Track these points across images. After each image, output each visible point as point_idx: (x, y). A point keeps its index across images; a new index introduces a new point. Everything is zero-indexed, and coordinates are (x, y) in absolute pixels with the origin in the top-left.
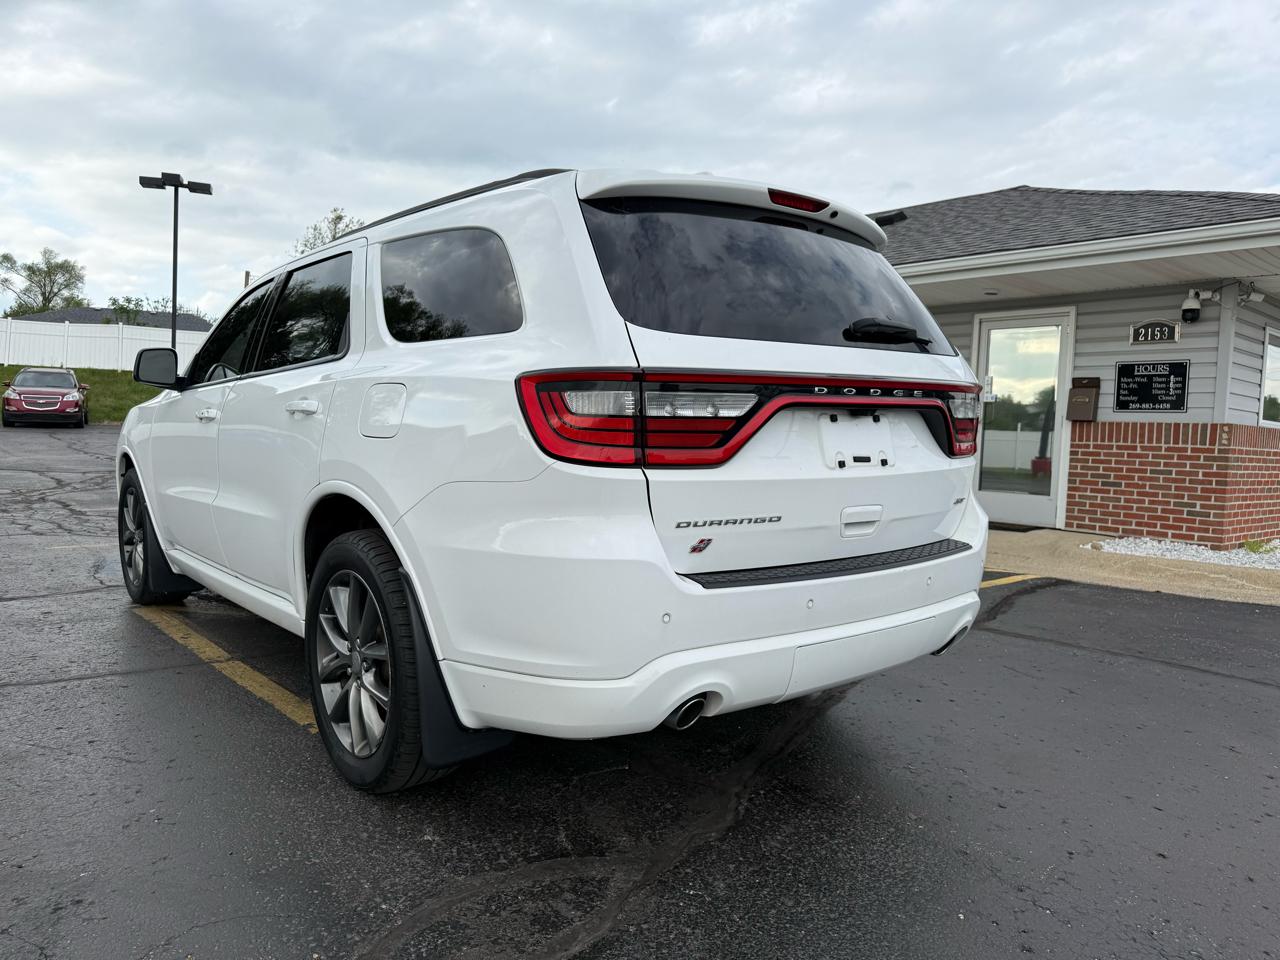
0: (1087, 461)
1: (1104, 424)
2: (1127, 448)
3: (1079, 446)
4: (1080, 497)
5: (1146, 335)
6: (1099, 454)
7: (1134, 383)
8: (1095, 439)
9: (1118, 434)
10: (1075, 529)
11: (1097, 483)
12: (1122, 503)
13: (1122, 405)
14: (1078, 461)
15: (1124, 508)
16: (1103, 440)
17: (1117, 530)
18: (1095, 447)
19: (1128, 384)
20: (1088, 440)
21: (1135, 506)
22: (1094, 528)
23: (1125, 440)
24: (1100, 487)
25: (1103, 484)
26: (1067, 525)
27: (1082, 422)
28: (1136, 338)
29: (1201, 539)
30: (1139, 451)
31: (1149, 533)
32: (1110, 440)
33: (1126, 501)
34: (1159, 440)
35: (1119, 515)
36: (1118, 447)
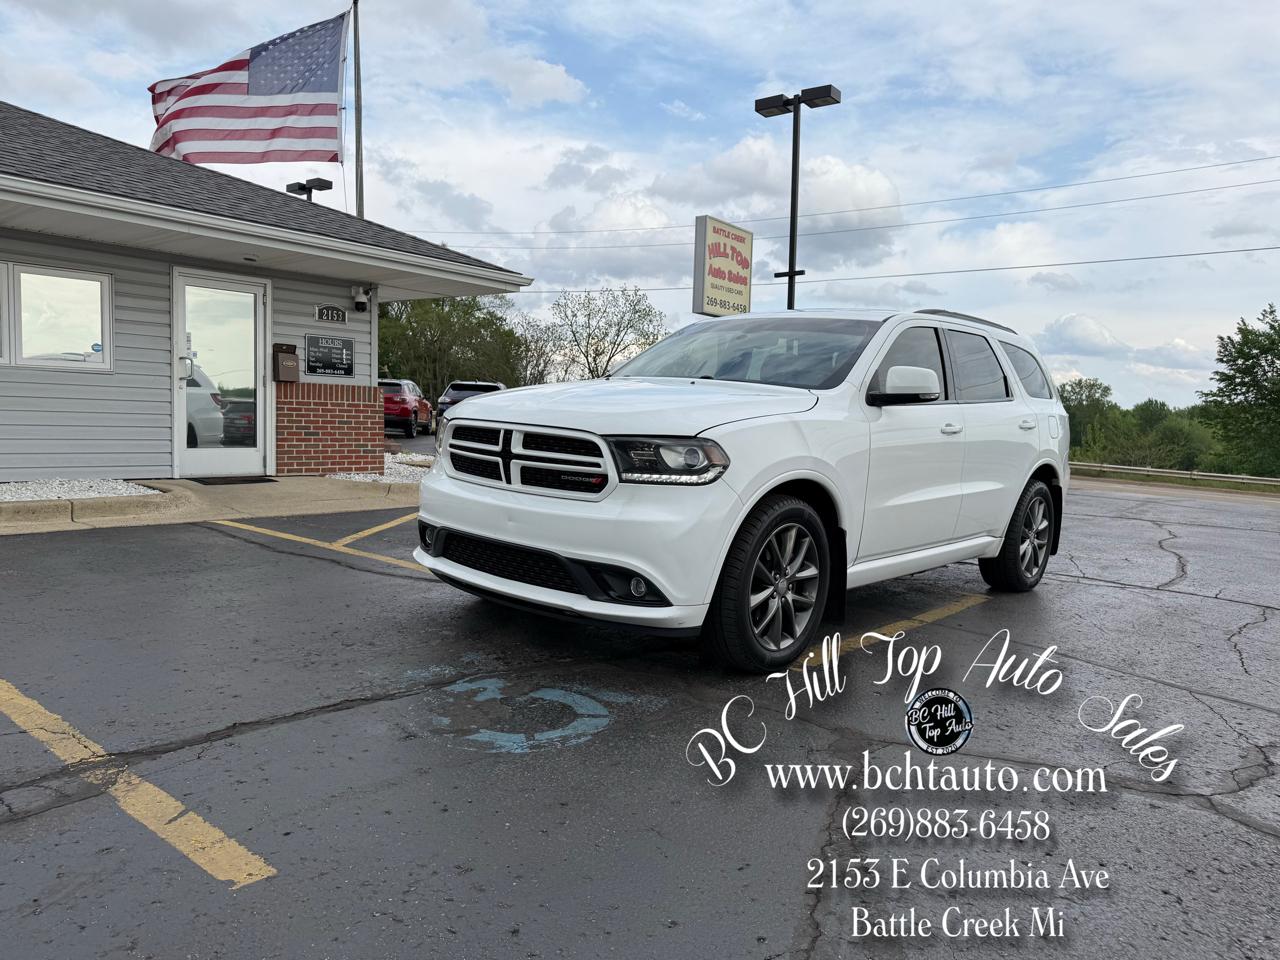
0: (292, 415)
1: (303, 384)
2: (321, 404)
3: (285, 403)
4: (289, 446)
5: (327, 315)
6: (300, 410)
7: (319, 352)
8: (297, 398)
9: (314, 393)
10: (286, 474)
11: (300, 434)
12: (321, 448)
13: (312, 370)
14: (285, 415)
15: (322, 452)
16: (303, 398)
17: (318, 470)
18: (297, 403)
19: (315, 352)
20: (291, 398)
21: (329, 449)
22: (301, 471)
23: (320, 398)
24: (303, 437)
25: (306, 434)
26: (278, 471)
27: (286, 382)
28: (321, 317)
29: (373, 469)
30: (329, 407)
31: (340, 469)
32: (309, 398)
33: (323, 446)
34: (342, 399)
35: (318, 458)
36: (315, 404)
